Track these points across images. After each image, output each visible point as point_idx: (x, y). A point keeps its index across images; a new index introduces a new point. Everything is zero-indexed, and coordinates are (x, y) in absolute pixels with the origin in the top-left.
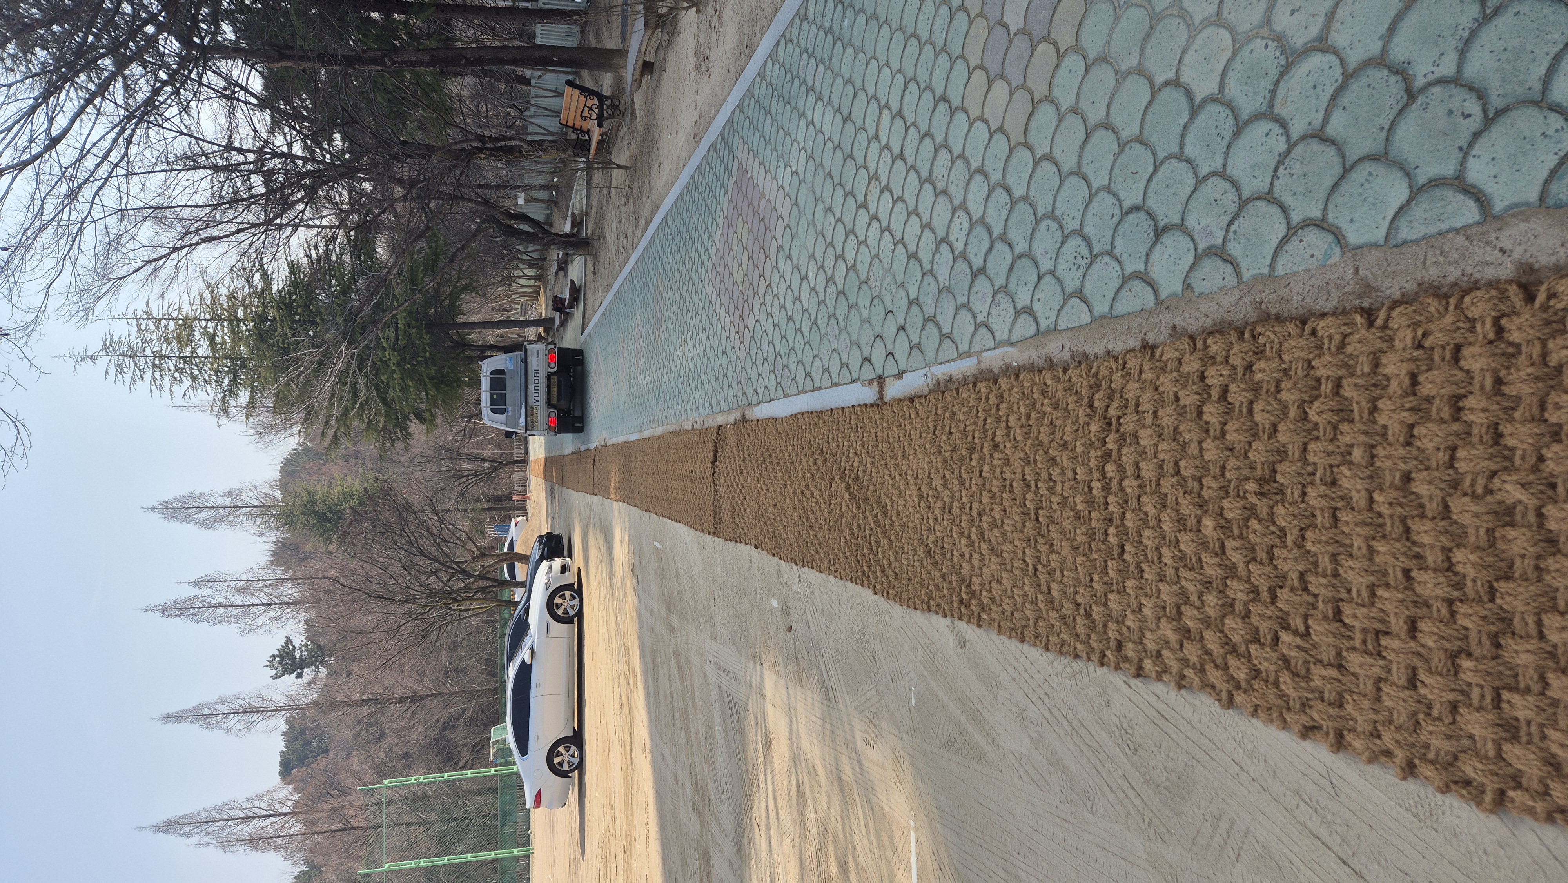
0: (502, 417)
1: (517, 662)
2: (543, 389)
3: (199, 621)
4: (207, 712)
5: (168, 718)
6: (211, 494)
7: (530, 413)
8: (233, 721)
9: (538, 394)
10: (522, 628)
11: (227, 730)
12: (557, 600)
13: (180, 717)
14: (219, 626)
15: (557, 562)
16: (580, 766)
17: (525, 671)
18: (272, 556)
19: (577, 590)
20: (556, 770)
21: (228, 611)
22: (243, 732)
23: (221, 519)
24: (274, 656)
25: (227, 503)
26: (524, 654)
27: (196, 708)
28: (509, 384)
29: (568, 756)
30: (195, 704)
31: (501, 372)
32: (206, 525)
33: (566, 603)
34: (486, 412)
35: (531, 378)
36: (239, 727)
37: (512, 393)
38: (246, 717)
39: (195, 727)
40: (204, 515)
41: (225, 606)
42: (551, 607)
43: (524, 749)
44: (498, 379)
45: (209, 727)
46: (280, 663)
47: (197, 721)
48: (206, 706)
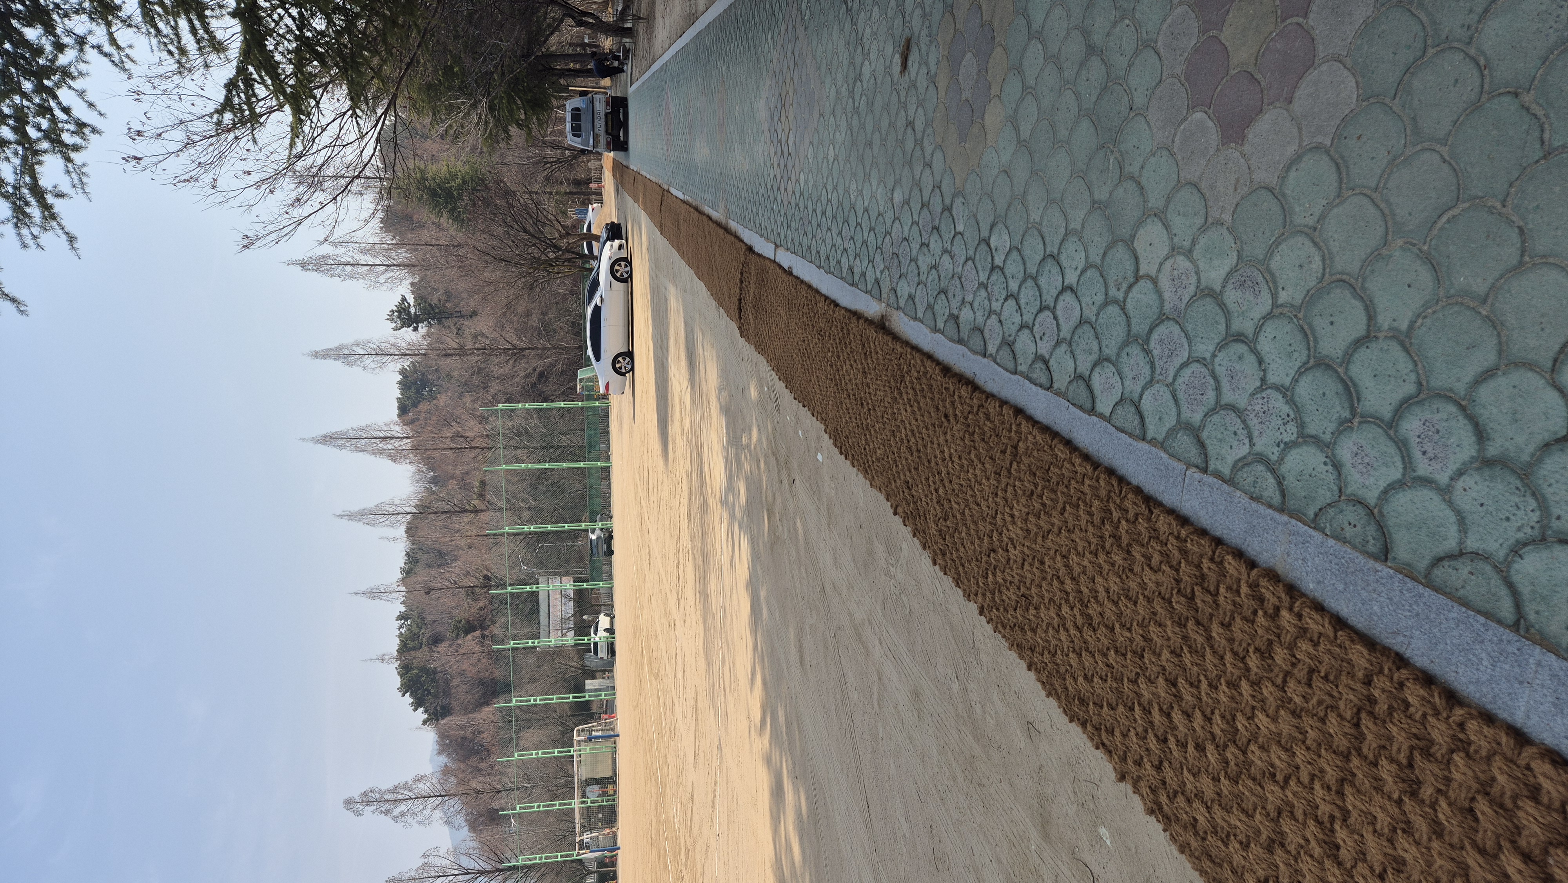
2: (602, 122)
3: (332, 276)
4: (346, 352)
5: (316, 355)
8: (368, 361)
11: (364, 368)
13: (325, 354)
14: (349, 281)
15: (617, 242)
16: (632, 369)
17: (597, 310)
18: (381, 223)
19: (629, 262)
20: (617, 371)
21: (355, 269)
22: (376, 369)
24: (393, 311)
26: (597, 300)
27: (337, 348)
28: (583, 117)
29: (623, 363)
30: (337, 345)
33: (622, 269)
35: (596, 116)
36: (373, 365)
37: (585, 124)
38: (378, 358)
39: (339, 363)
41: (352, 265)
42: (612, 271)
43: (598, 358)
45: (349, 364)
46: (399, 316)
47: (339, 358)
48: (346, 347)
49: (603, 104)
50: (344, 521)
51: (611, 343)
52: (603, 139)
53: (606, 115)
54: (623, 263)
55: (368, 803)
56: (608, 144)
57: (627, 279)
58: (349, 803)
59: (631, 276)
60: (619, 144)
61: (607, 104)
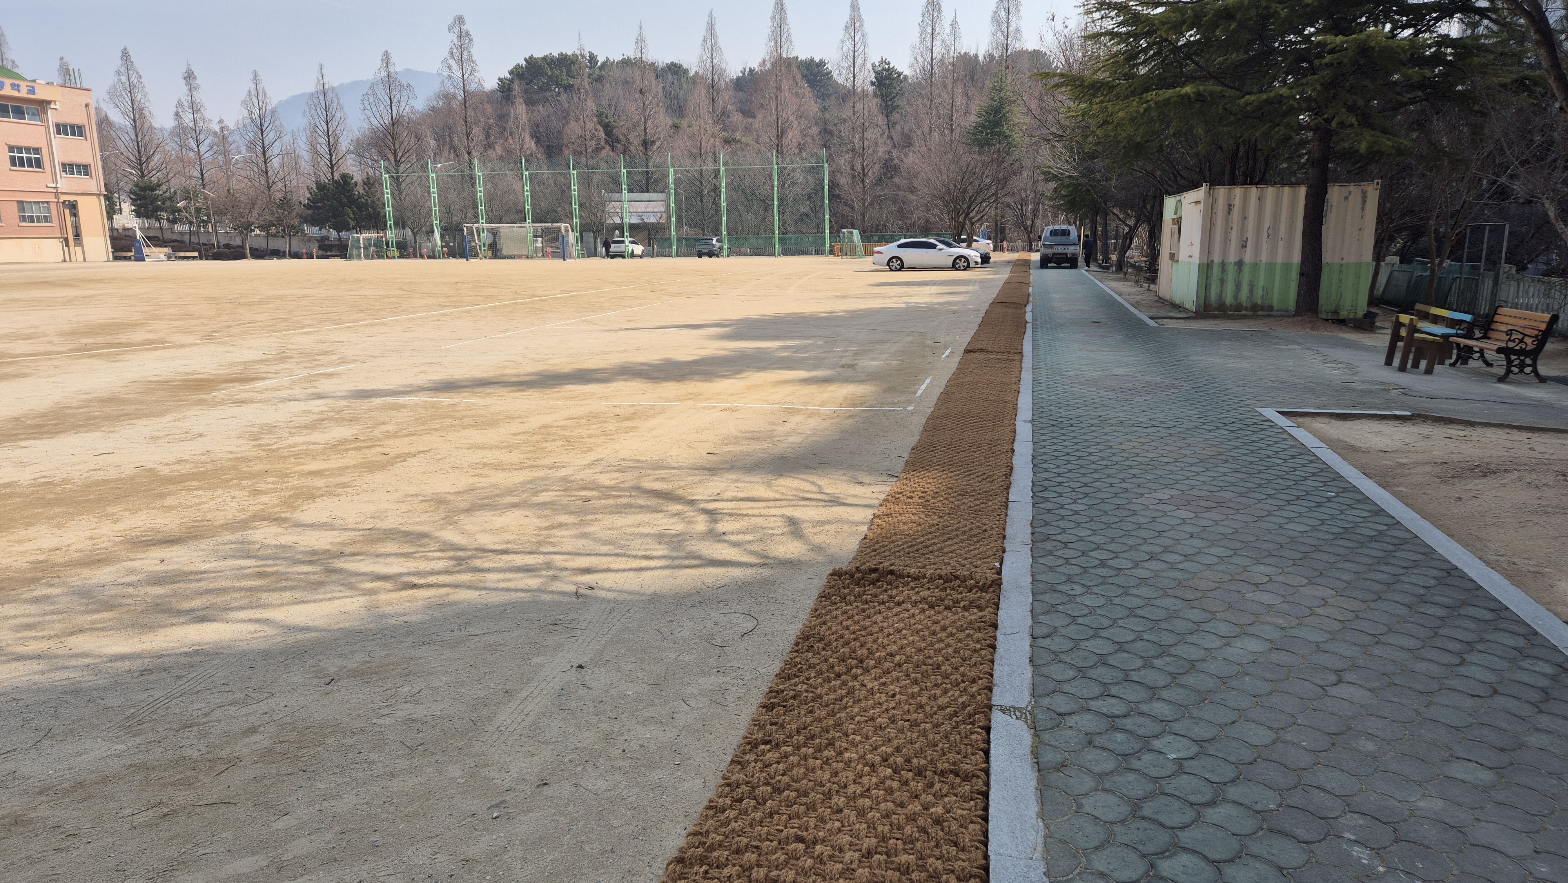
0: (1048, 235)
1: (937, 243)
2: (1061, 251)
3: (923, 15)
4: (857, 25)
6: (1019, 18)
7: (1051, 246)
8: (849, 44)
9: (1059, 250)
10: (949, 245)
11: (843, 41)
12: (963, 260)
13: (855, 7)
14: (918, 29)
15: (979, 260)
16: (892, 270)
17: (933, 246)
18: (965, 53)
19: (967, 268)
20: (890, 260)
21: (929, 36)
22: (841, 52)
23: (998, 23)
24: (889, 64)
25: (1011, 29)
26: (940, 246)
27: (860, 17)
28: (1064, 237)
29: (896, 264)
30: (863, 17)
31: (1069, 234)
32: (996, 18)
33: (962, 263)
34: (1051, 227)
35: (1064, 247)
36: (845, 49)
37: (1059, 239)
38: (852, 53)
39: (847, 18)
40: (1003, 14)
41: (932, 34)
42: (960, 257)
43: (900, 246)
44: (1066, 233)
45: (846, 28)
46: (884, 69)
47: (851, 19)
48: (861, 25)
49: (1073, 252)
50: (706, 19)
51: (911, 256)
52: (1049, 251)
53: (1066, 254)
54: (965, 264)
55: (460, 37)
56: (1046, 255)
57: (954, 267)
58: (460, 20)
59: (957, 270)
60: (1045, 263)
61: (1073, 255)
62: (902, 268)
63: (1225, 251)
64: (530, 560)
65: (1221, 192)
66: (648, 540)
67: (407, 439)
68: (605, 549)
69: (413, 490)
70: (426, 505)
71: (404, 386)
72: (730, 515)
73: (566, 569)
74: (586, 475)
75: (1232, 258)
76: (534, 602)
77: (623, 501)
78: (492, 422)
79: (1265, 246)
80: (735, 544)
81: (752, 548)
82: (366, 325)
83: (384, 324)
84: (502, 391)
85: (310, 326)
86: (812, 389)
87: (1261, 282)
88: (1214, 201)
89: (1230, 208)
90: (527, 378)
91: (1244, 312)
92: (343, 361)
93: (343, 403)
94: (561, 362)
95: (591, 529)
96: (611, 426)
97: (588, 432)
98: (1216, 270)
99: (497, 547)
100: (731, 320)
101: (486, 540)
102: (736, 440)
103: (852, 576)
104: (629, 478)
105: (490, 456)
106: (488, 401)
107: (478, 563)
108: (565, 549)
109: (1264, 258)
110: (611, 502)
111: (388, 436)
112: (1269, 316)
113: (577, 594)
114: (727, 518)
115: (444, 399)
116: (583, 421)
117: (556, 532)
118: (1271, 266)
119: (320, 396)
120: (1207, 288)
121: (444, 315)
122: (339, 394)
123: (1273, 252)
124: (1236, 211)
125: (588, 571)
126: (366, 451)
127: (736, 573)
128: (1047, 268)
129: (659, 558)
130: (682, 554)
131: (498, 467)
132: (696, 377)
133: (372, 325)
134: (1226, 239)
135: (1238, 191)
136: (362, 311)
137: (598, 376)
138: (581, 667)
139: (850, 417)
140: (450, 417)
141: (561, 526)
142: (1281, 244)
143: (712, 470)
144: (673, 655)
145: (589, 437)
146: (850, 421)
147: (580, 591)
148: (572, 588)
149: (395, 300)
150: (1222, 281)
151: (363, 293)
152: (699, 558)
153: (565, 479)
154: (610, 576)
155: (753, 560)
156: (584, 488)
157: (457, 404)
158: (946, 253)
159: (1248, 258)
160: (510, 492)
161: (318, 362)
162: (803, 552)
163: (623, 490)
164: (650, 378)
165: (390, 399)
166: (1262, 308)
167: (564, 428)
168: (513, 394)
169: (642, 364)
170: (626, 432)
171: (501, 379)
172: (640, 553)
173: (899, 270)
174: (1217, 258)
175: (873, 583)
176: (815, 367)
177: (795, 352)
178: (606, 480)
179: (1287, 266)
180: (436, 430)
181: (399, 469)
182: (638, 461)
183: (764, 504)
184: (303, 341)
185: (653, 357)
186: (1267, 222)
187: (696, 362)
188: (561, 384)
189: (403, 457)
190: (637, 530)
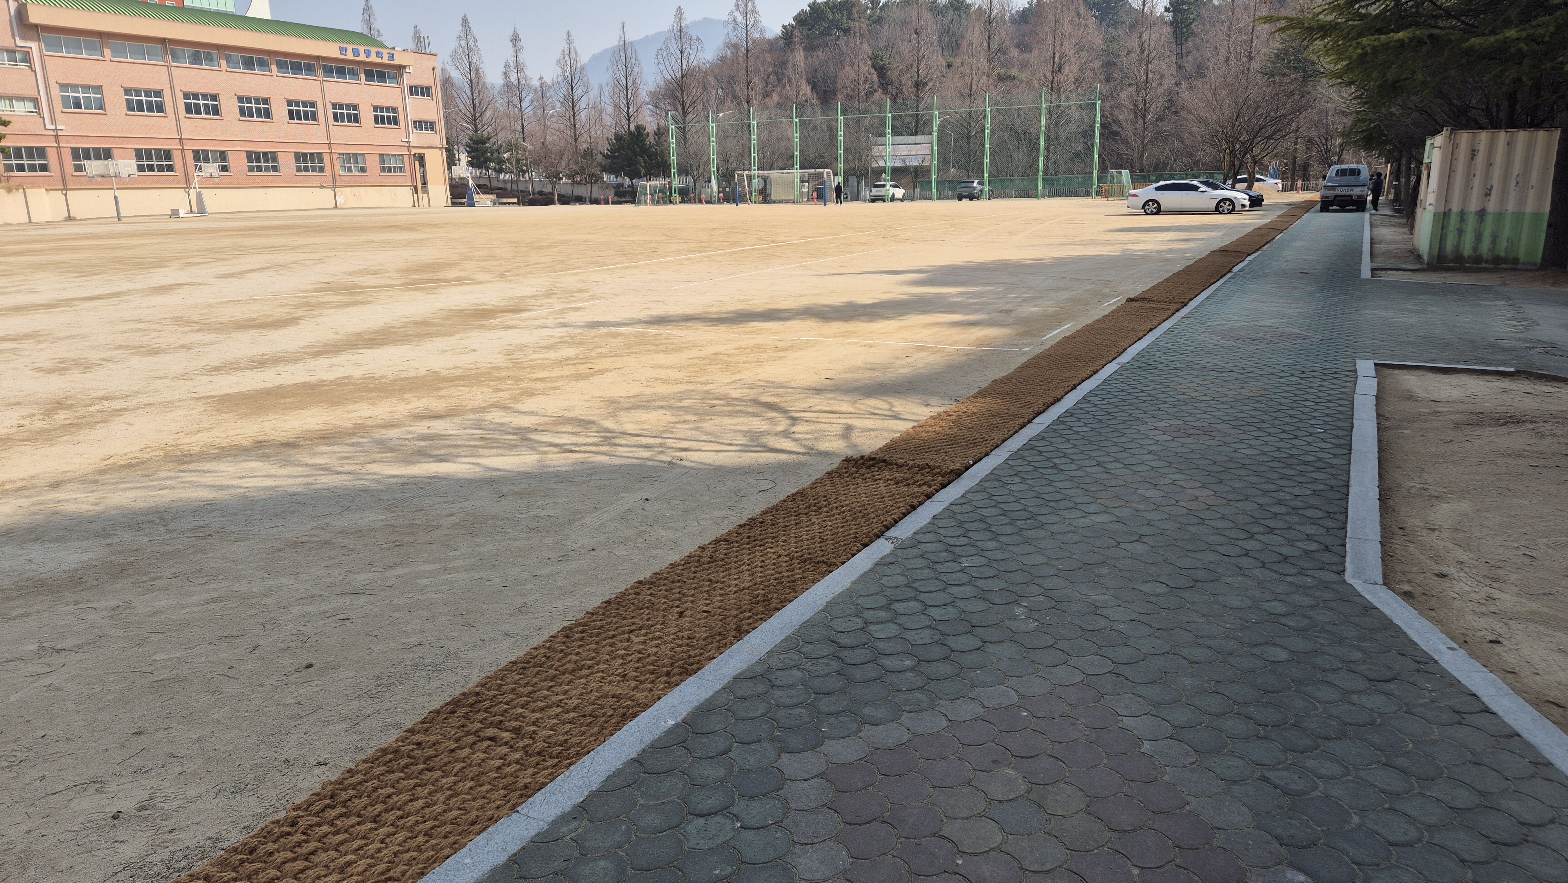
0: (1334, 175)
1: (1199, 185)
7: (1335, 187)
9: (1344, 191)
10: (1215, 187)
12: (1228, 203)
15: (1247, 203)
16: (1147, 214)
17: (1195, 188)
19: (1232, 211)
20: (1146, 203)
26: (1203, 188)
28: (1352, 178)
31: (1359, 173)
34: (1337, 167)
35: (1350, 188)
37: (1347, 179)
42: (1225, 200)
43: (1157, 189)
44: (1355, 172)
51: (1168, 199)
52: (1331, 193)
53: (1351, 196)
54: (1230, 207)
56: (1327, 197)
57: (1218, 210)
59: (1220, 213)
60: (1326, 205)
61: (1359, 197)
62: (1158, 212)
63: (1465, 199)
64: (651, 441)
65: (1464, 137)
66: (738, 434)
67: (612, 359)
68: (704, 438)
69: (599, 394)
70: (603, 404)
71: (629, 319)
72: (807, 421)
73: (672, 448)
74: (724, 390)
75: (1473, 206)
76: (641, 465)
77: (738, 408)
78: (678, 349)
79: (1513, 195)
80: (795, 440)
81: (805, 443)
82: (622, 268)
83: (636, 267)
84: (699, 325)
85: (579, 268)
86: (955, 331)
87: (1506, 233)
88: (1456, 146)
89: (1473, 153)
90: (724, 316)
91: (1484, 265)
92: (592, 298)
93: (579, 331)
94: (759, 303)
95: (704, 425)
96: (765, 356)
97: (746, 359)
98: (1454, 220)
99: (634, 432)
100: (935, 266)
101: (630, 428)
102: (857, 369)
103: (856, 462)
104: (752, 394)
105: (663, 374)
106: (684, 333)
107: (617, 441)
108: (678, 436)
109: (1511, 206)
110: (730, 408)
111: (600, 356)
112: (1512, 269)
113: (670, 463)
114: (804, 423)
115: (652, 330)
116: (747, 351)
117: (679, 426)
118: (1518, 216)
119: (564, 325)
120: (1442, 239)
121: (688, 259)
122: (579, 324)
123: (1522, 201)
124: (1480, 157)
125: (685, 450)
126: (580, 366)
127: (783, 457)
128: (1328, 211)
129: (737, 445)
130: (755, 444)
131: (665, 381)
132: (863, 318)
133: (626, 268)
134: (1468, 187)
135: (1484, 136)
136: (624, 255)
137: (783, 315)
138: (647, 500)
139: (967, 355)
140: (651, 344)
141: (685, 421)
142: (1532, 193)
143: (818, 391)
144: (707, 498)
145: (744, 363)
146: (965, 358)
147: (674, 461)
148: (669, 459)
149: (653, 245)
150: (1460, 232)
151: (632, 238)
152: (764, 447)
153: (707, 392)
154: (698, 454)
155: (802, 450)
156: (716, 399)
157: (661, 334)
158: (1209, 196)
159: (1492, 206)
160: (664, 398)
161: (574, 298)
162: (841, 447)
163: (744, 401)
164: (823, 318)
165: (613, 329)
166: (1506, 261)
167: (729, 355)
168: (706, 328)
169: (826, 306)
170: (775, 360)
171: (703, 316)
172: (726, 442)
173: (1157, 213)
174: (1455, 207)
175: (868, 468)
176: (976, 311)
177: (970, 298)
178: (735, 394)
179: (1537, 216)
180: (635, 353)
181: (596, 379)
182: (768, 382)
183: (838, 416)
184: (569, 280)
185: (837, 300)
186: (1517, 168)
187: (873, 305)
188: (748, 321)
189: (602, 372)
190: (735, 427)
